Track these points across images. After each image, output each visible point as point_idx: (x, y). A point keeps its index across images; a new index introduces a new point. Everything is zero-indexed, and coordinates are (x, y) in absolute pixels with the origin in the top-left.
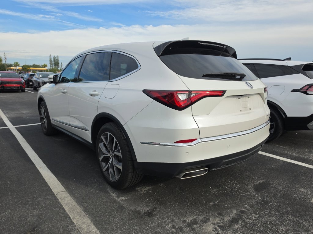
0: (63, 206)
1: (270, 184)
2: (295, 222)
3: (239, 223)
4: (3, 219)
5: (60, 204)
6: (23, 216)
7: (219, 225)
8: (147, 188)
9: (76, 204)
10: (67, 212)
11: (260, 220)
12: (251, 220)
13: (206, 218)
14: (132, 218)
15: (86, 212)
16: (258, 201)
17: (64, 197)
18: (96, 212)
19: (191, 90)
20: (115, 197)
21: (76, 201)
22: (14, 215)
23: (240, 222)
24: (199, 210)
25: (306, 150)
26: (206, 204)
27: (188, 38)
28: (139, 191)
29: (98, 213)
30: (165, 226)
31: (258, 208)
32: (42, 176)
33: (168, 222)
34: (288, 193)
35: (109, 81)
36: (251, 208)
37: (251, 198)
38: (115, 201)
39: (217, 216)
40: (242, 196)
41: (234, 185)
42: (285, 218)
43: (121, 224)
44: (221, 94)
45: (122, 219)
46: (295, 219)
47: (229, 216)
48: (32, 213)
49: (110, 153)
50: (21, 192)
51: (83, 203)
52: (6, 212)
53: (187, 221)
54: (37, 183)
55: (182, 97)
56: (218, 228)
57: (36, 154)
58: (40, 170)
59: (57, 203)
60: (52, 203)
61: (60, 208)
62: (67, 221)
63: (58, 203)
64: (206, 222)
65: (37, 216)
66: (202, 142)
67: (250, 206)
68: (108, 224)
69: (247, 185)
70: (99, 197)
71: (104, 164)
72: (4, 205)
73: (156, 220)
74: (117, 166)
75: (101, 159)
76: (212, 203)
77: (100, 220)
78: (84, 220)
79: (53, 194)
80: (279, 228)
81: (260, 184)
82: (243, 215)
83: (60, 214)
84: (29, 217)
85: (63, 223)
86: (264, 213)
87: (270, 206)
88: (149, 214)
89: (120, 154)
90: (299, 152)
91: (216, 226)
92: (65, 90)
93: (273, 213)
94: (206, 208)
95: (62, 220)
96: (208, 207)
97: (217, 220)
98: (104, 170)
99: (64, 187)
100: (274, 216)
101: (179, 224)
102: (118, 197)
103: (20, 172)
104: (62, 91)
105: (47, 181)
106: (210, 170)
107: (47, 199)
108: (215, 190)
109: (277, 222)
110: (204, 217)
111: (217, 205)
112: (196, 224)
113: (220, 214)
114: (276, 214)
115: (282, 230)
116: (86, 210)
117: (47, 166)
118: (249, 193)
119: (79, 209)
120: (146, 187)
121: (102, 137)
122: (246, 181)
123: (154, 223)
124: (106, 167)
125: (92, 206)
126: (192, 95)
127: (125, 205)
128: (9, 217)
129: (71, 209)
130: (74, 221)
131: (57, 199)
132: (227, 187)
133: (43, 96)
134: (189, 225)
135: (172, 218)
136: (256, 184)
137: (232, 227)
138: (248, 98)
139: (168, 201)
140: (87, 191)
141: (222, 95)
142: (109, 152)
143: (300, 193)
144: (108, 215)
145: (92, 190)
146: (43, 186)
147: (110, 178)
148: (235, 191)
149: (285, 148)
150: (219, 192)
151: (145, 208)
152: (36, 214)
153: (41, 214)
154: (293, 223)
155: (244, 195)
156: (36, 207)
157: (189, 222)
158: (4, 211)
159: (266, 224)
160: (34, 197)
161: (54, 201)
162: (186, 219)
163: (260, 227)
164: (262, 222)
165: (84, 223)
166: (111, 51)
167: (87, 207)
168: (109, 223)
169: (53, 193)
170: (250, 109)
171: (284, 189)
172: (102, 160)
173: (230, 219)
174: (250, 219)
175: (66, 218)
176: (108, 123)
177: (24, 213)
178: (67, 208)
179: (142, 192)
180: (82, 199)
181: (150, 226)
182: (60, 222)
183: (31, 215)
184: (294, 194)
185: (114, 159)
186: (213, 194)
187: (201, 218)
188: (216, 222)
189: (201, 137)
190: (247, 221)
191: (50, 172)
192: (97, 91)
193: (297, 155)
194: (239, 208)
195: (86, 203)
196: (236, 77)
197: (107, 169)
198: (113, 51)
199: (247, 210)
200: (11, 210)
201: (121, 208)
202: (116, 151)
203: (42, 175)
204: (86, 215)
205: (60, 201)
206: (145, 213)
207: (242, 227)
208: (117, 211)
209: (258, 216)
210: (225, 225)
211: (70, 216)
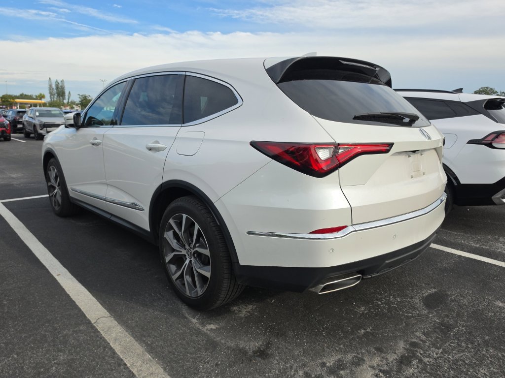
0: (111, 344)
1: (447, 295)
2: (501, 359)
3: (414, 365)
4: (6, 372)
5: (105, 340)
6: (41, 365)
7: (382, 368)
8: (250, 307)
9: (133, 339)
10: (119, 354)
11: (445, 359)
12: (431, 359)
13: (357, 357)
14: (234, 363)
15: (152, 353)
16: (434, 325)
17: (110, 328)
18: (170, 352)
19: (338, 142)
20: (198, 325)
21: (131, 334)
22: (23, 362)
23: (415, 362)
24: (344, 343)
25: (489, 237)
26: (352, 333)
27: (316, 53)
28: (236, 314)
29: (174, 354)
30: (292, 374)
31: (437, 338)
32: (63, 290)
33: (297, 366)
34: (479, 310)
35: (183, 125)
36: (427, 338)
37: (423, 320)
38: (199, 333)
39: (375, 354)
40: (408, 317)
41: (392, 299)
42: (484, 353)
43: (218, 374)
44: (385, 148)
45: (217, 365)
46: (500, 355)
47: (395, 353)
48: (57, 359)
49: (185, 249)
50: (31, 320)
51: (145, 336)
52: (9, 357)
53: (328, 364)
54: (56, 303)
55: (323, 155)
56: (381, 374)
57: (46, 250)
58: (57, 278)
59: (98, 339)
60: (88, 338)
61: (105, 347)
62: (122, 371)
63: (101, 338)
64: (359, 365)
65: (66, 364)
66: (356, 231)
67: (424, 334)
68: (195, 374)
69: (411, 298)
70: (171, 326)
71: (173, 268)
72: (3, 345)
73: (276, 364)
74: (200, 271)
75: (168, 259)
76: (363, 331)
77: (180, 367)
78: (151, 369)
79: (89, 322)
80: (479, 371)
81: (430, 295)
82: (416, 351)
83: (107, 358)
84: (52, 366)
85: (115, 374)
86: (449, 345)
87: (455, 332)
88: (262, 354)
89: (206, 252)
90: (478, 241)
91: (377, 372)
92: (96, 139)
93: (463, 344)
94: (354, 339)
95: (112, 370)
96: (358, 337)
97: (376, 361)
98: (174, 277)
99: (105, 308)
100: (466, 350)
101: (316, 369)
102: (203, 324)
103: (23, 282)
104: (91, 141)
105: (74, 299)
106: (364, 277)
107: (80, 331)
108: (363, 309)
109: (474, 361)
110: (355, 357)
111: (372, 334)
112: (344, 369)
113: (379, 350)
114: (468, 347)
115: (485, 374)
116: (151, 349)
117: (70, 272)
118: (418, 312)
119: (138, 348)
120: (246, 306)
121: (171, 221)
122: (409, 290)
123: (272, 370)
124: (179, 273)
125: (161, 343)
126: (340, 151)
127: (218, 339)
128: (16, 368)
129: (125, 349)
130: (135, 371)
131: (96, 331)
132: (380, 303)
133: (54, 149)
134: (332, 371)
135: (302, 360)
136: (424, 295)
137: (404, 372)
138: (421, 154)
139: (290, 330)
140: (147, 315)
141: (387, 151)
142: (183, 246)
143: (498, 309)
144: (192, 358)
145: (156, 313)
146: (68, 309)
147: (186, 292)
148: (396, 309)
149: (455, 233)
150: (369, 311)
151: (252, 343)
152: (64, 360)
153: (72, 359)
154: (499, 362)
155: (410, 315)
156: (61, 348)
157: (331, 366)
158: (5, 356)
159: (457, 365)
160: (56, 329)
161: (92, 334)
162: (325, 361)
163: (448, 370)
164: (449, 361)
165: (152, 374)
166: (184, 73)
167: (152, 343)
168: (195, 371)
169: (89, 320)
170: (424, 174)
171: (470, 303)
172: (171, 262)
173: (398, 358)
174: (429, 356)
175: (119, 365)
176: (183, 198)
177: (41, 359)
178: (118, 347)
179: (242, 315)
180: (142, 329)
181: (267, 375)
182: (109, 374)
183: (55, 362)
184: (489, 312)
185: (192, 259)
186: (361, 315)
187: (350, 357)
188: (375, 365)
189: (353, 224)
190: (426, 360)
191: (77, 282)
192: (160, 143)
193: (478, 246)
194: (408, 338)
195: (149, 336)
196: (404, 120)
197: (182, 276)
198: (187, 74)
199: (422, 340)
200: (18, 354)
201: (212, 345)
202: (198, 247)
203: (64, 287)
204: (153, 358)
205: (103, 335)
206: (255, 353)
207: (419, 372)
208: (206, 349)
209: (441, 351)
210: (391, 370)
211: (125, 362)
